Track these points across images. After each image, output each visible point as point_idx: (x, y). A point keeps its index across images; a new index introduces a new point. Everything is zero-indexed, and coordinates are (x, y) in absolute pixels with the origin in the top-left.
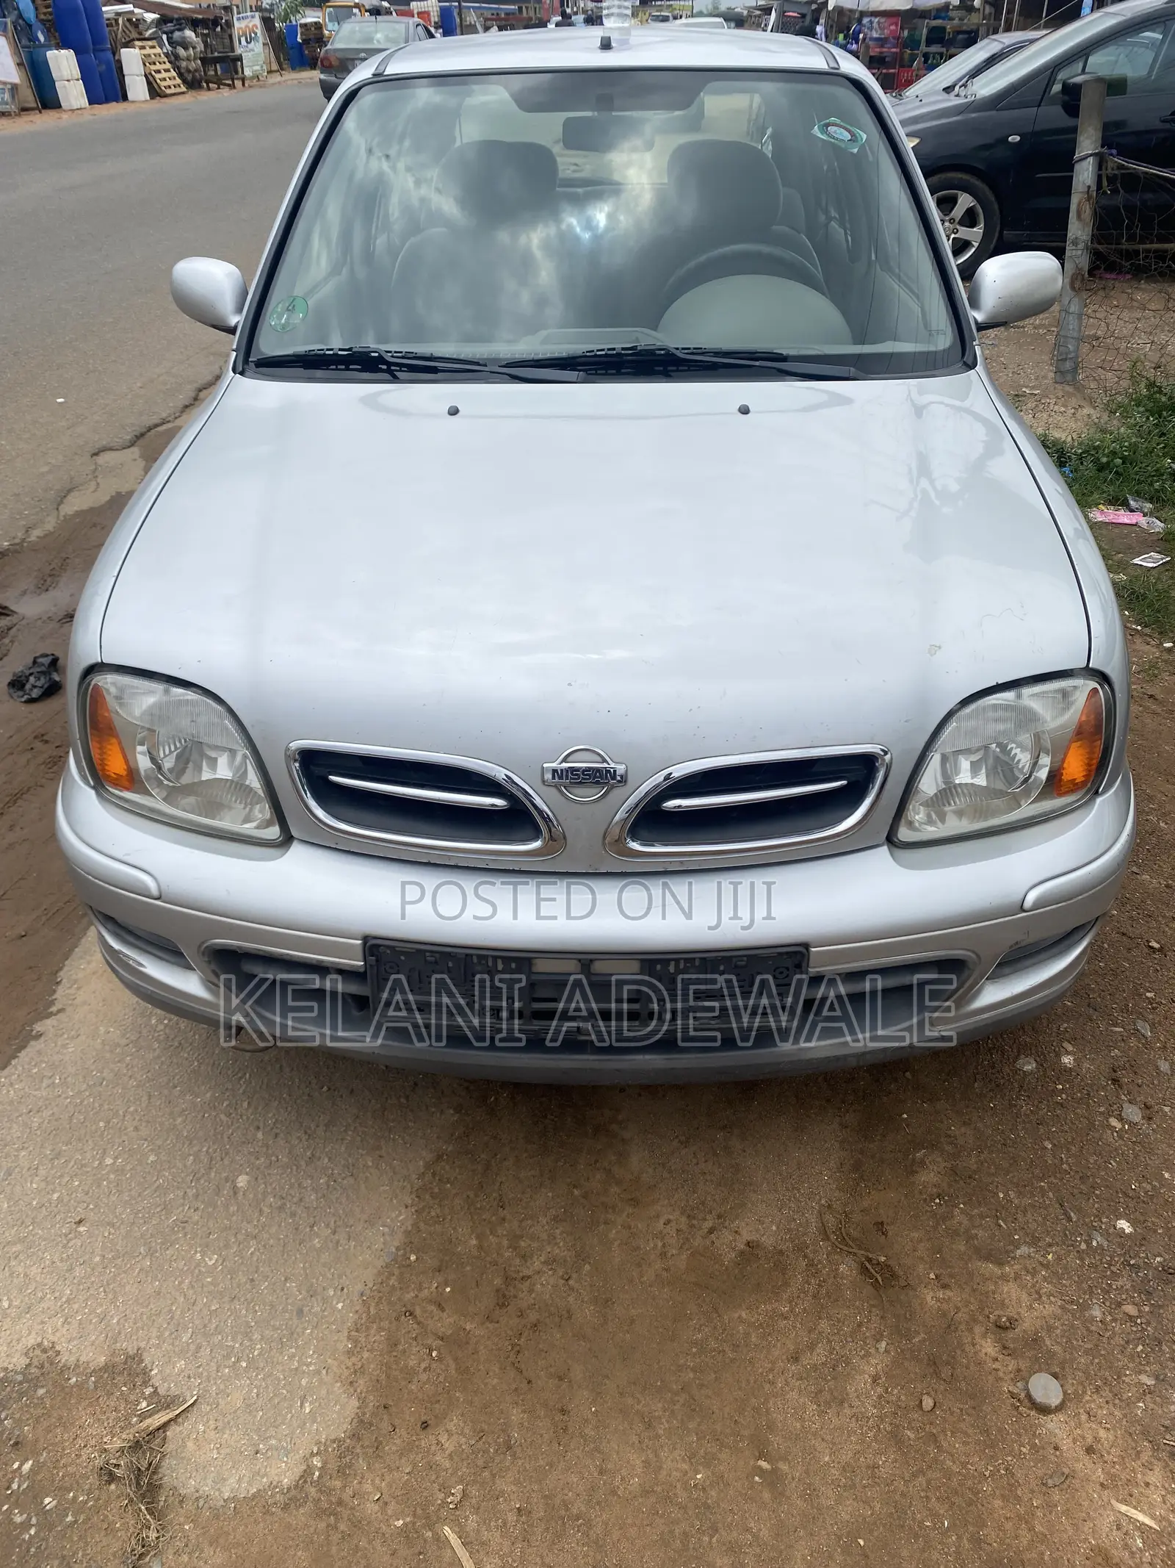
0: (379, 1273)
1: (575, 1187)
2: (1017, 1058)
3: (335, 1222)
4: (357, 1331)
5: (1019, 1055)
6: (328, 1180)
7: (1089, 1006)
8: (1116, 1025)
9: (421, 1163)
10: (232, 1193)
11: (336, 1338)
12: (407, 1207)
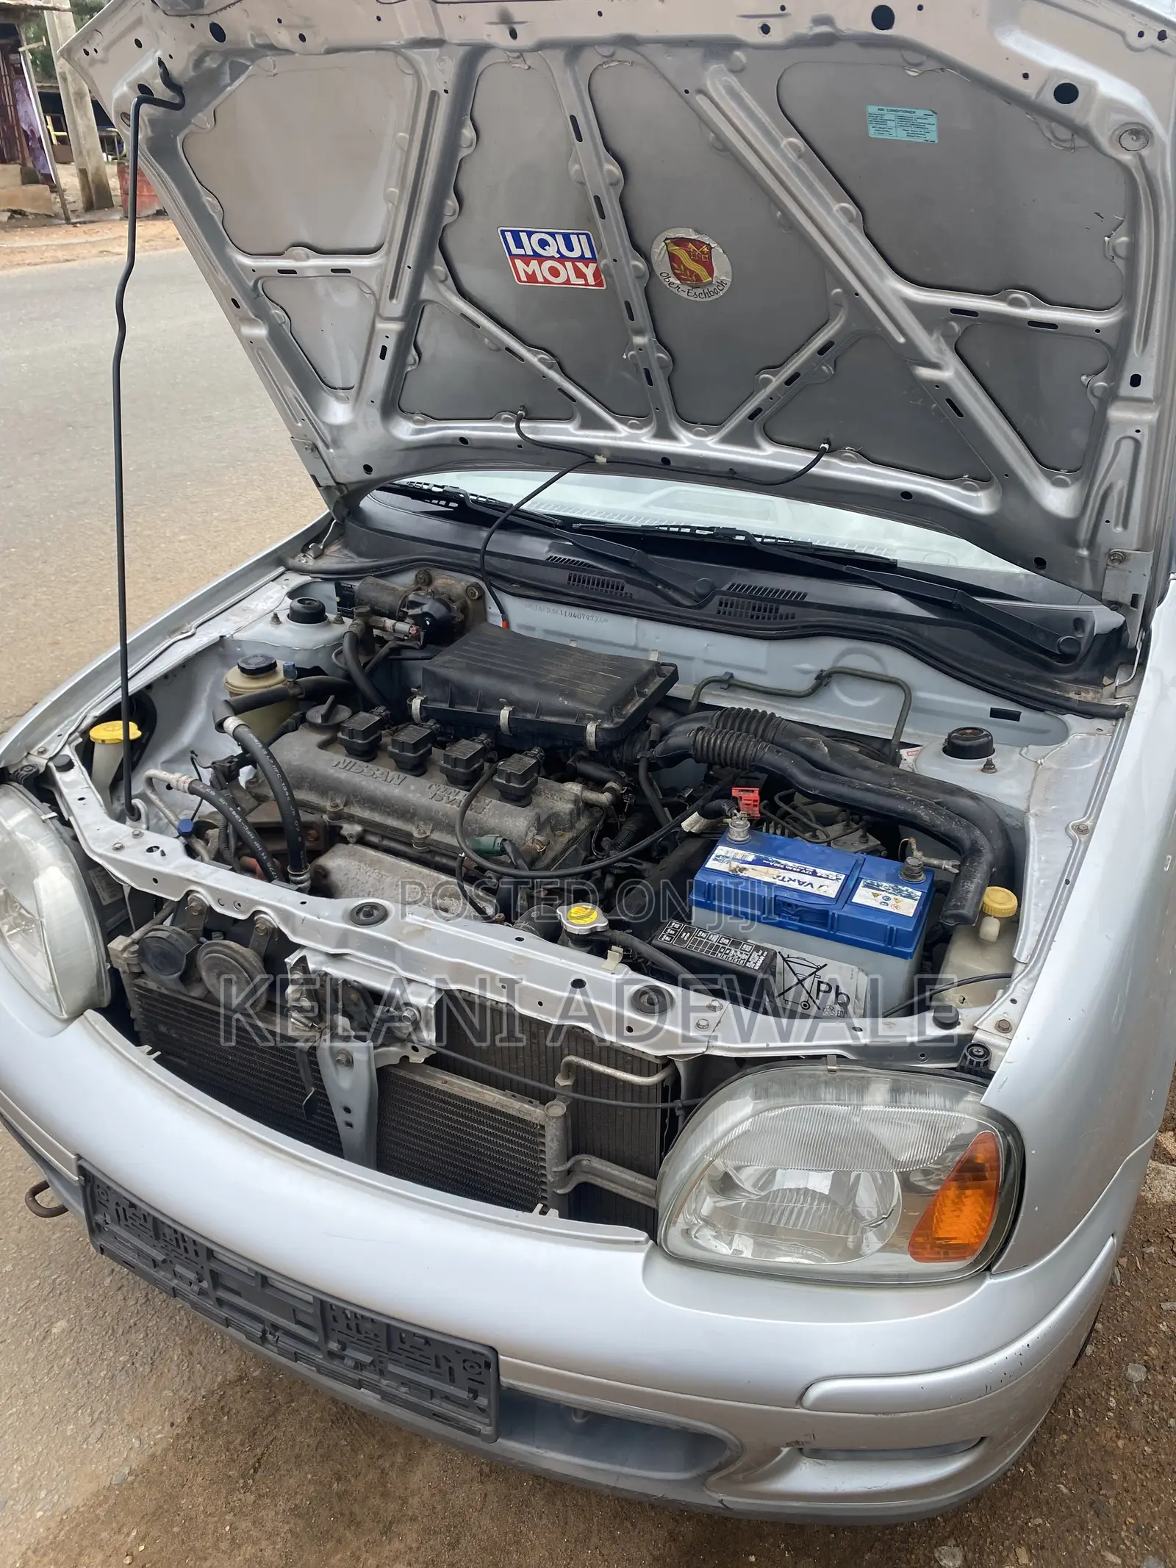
0: (97, 1494)
1: (339, 1479)
2: (942, 1542)
3: (101, 1413)
4: (34, 1552)
5: (949, 1537)
6: (128, 1361)
7: (1091, 1505)
8: (1116, 1551)
9: (220, 1378)
10: (41, 1338)
11: (12, 1549)
12: (172, 1425)
